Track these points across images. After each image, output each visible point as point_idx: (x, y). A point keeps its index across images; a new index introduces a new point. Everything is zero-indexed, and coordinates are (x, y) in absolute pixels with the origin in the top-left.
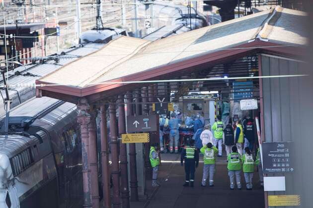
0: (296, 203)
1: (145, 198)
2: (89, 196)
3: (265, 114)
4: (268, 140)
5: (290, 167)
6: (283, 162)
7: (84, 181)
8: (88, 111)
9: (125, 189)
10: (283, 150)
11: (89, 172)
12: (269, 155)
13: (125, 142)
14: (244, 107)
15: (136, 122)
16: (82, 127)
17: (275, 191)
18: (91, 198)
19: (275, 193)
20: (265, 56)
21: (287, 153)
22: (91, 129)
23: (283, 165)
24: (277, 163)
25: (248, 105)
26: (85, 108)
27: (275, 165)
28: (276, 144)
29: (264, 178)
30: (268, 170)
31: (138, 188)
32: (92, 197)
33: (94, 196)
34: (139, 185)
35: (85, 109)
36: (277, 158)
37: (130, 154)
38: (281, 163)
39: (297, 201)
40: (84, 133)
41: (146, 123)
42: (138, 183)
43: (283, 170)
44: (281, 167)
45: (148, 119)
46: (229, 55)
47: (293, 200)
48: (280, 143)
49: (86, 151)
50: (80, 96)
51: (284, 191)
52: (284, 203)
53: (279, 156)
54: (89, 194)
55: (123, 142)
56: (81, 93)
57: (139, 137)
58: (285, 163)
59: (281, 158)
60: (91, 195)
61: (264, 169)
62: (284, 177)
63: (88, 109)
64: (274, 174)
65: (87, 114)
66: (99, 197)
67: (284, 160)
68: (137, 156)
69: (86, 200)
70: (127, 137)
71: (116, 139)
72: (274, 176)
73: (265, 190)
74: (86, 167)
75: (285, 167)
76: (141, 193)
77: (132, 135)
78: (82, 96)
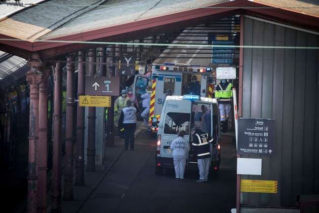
0: (272, 189)
1: (104, 168)
2: (35, 168)
3: (244, 86)
4: (246, 116)
5: (268, 149)
6: (261, 142)
7: (29, 150)
8: (40, 68)
9: (80, 158)
10: (262, 128)
11: (36, 139)
12: (246, 133)
13: (83, 105)
14: (220, 76)
15: (96, 84)
16: (31, 86)
17: (249, 175)
18: (37, 169)
19: (249, 177)
20: (249, 18)
21: (266, 132)
22: (43, 89)
23: (261, 146)
24: (253, 142)
25: (225, 74)
26: (37, 64)
27: (251, 145)
28: (254, 121)
29: (238, 159)
30: (244, 150)
31: (95, 157)
32: (39, 168)
33: (41, 166)
34: (96, 153)
35: (37, 66)
36: (254, 137)
37: (89, 118)
38: (258, 143)
39: (274, 188)
40: (33, 94)
41: (108, 85)
42: (96, 151)
43: (261, 151)
44: (258, 148)
45: (110, 82)
46: (207, 14)
47: (269, 187)
48: (259, 120)
49: (34, 115)
50: (31, 50)
51: (259, 176)
52: (258, 189)
53: (257, 134)
54: (35, 165)
55: (81, 105)
56: (33, 47)
57: (100, 100)
58: (264, 143)
59: (259, 137)
60: (37, 167)
61: (239, 149)
62: (261, 160)
63: (40, 66)
64: (250, 156)
65: (38, 72)
66: (47, 168)
67: (262, 140)
68: (96, 120)
69: (31, 172)
70: (85, 99)
71: (73, 100)
72: (249, 158)
73: (238, 173)
74: (33, 134)
75: (263, 148)
76: (99, 162)
77: (91, 98)
78: (34, 50)
